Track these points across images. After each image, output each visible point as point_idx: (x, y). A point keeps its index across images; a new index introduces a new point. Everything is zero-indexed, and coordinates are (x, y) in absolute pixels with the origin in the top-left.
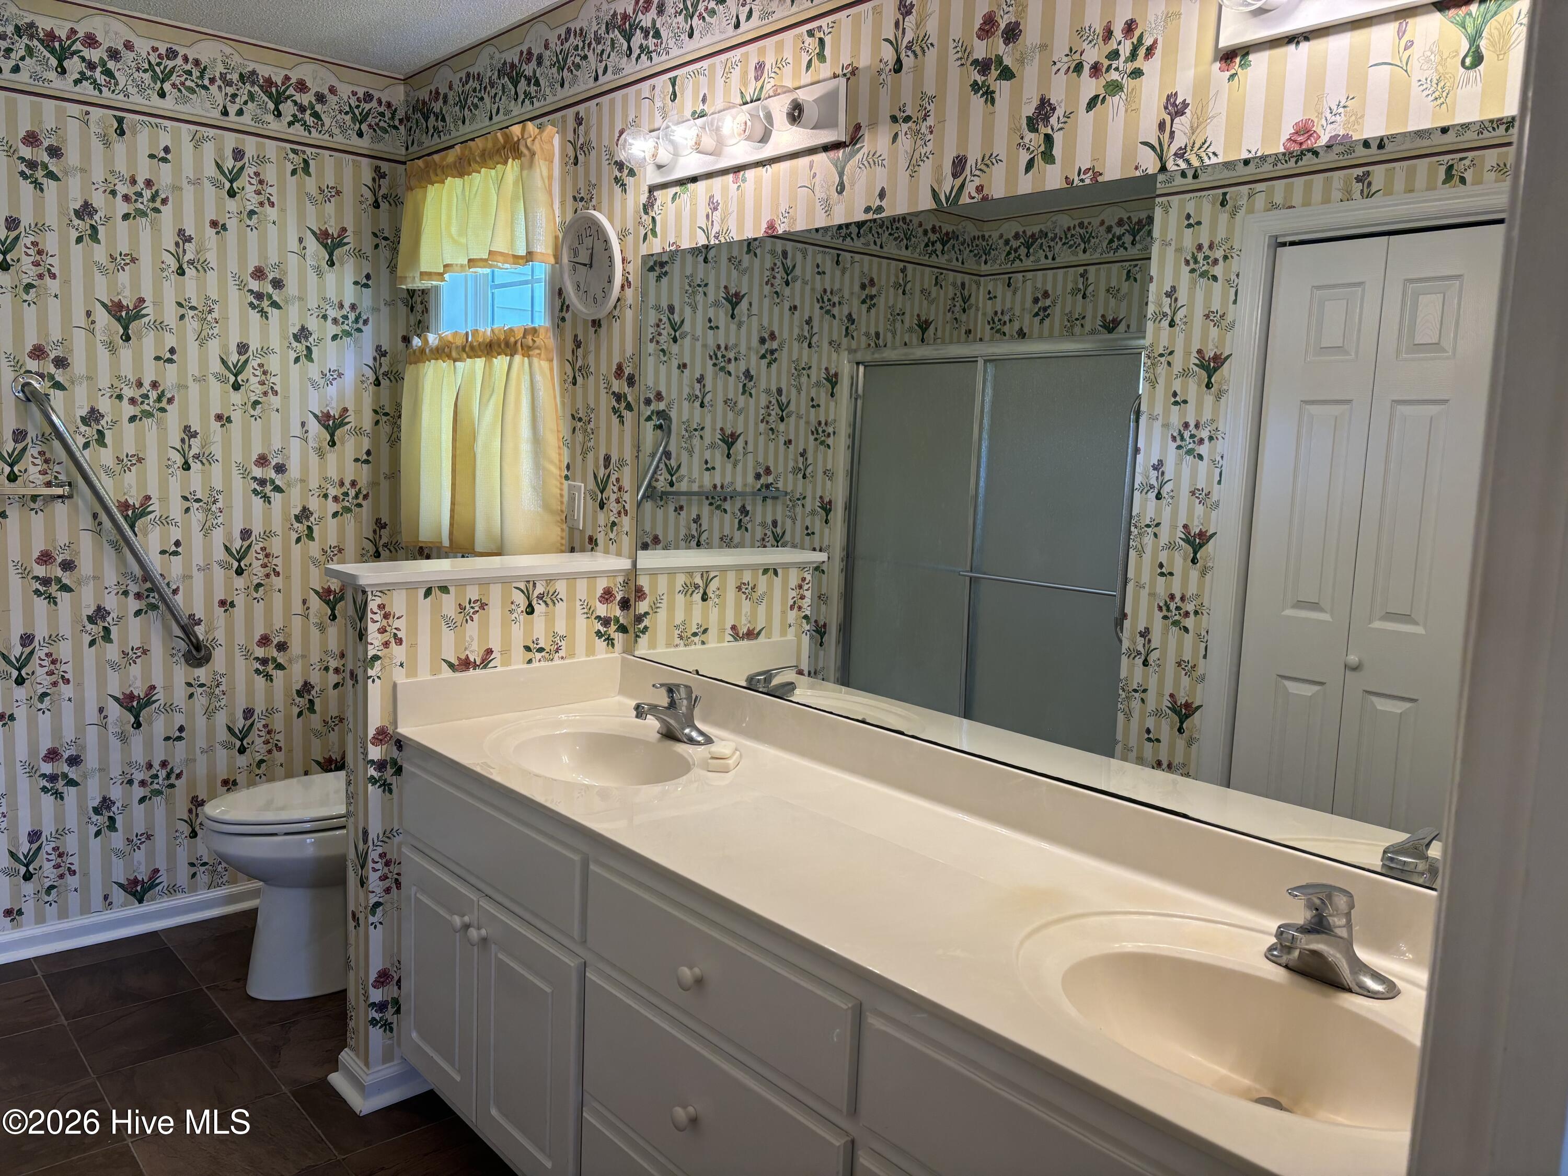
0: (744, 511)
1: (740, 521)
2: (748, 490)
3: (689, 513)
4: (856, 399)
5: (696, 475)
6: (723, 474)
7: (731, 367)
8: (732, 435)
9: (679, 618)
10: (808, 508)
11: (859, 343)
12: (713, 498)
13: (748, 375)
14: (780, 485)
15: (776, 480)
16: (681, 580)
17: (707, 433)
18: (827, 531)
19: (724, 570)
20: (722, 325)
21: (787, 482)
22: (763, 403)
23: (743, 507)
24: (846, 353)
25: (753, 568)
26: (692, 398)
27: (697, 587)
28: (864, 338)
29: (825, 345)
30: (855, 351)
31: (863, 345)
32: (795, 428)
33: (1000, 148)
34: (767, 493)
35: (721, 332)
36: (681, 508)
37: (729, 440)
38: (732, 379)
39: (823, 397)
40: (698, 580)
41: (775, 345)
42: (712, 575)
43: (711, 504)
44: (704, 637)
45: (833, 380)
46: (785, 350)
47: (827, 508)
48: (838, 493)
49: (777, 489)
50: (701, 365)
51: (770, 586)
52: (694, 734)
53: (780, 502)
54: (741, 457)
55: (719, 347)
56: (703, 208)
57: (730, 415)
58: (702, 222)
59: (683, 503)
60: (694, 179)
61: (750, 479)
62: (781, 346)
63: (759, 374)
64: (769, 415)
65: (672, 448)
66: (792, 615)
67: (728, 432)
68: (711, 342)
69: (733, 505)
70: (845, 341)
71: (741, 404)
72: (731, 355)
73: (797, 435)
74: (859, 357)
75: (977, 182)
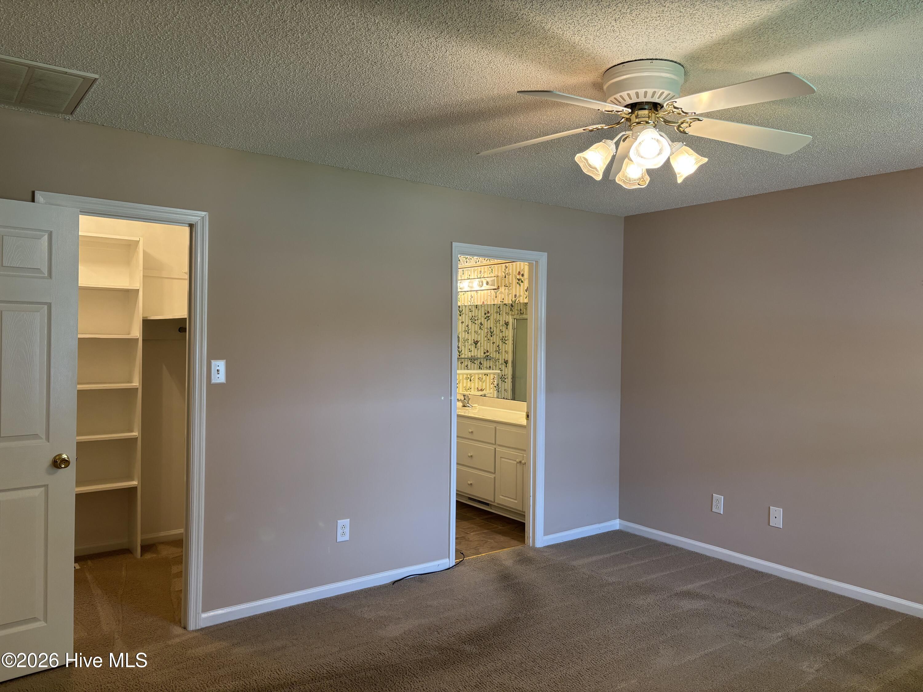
0: (481, 363)
1: (480, 366)
2: (482, 357)
3: (465, 364)
4: (514, 329)
5: (466, 353)
6: (474, 353)
7: (476, 322)
8: (477, 341)
9: (465, 385)
10: (500, 363)
11: (515, 313)
12: (471, 360)
13: (481, 324)
14: (491, 356)
15: (490, 354)
16: (465, 376)
17: (469, 341)
18: (506, 369)
19: (475, 374)
20: (473, 310)
21: (493, 355)
22: (486, 332)
23: (480, 362)
24: (511, 316)
25: (482, 374)
26: (465, 331)
27: (469, 378)
28: (516, 311)
29: (504, 313)
30: (514, 315)
31: (516, 313)
32: (496, 339)
33: (522, 294)
34: (487, 358)
35: (473, 312)
36: (462, 362)
37: (476, 343)
38: (476, 325)
39: (504, 329)
40: (469, 376)
41: (489, 315)
42: (472, 375)
43: (471, 361)
44: (470, 390)
45: (507, 324)
46: (492, 316)
47: (506, 362)
48: (510, 358)
49: (490, 357)
50: (468, 322)
51: (486, 378)
52: (469, 405)
53: (491, 361)
54: (479, 348)
55: (473, 316)
56: (470, 297)
57: (476, 335)
58: (469, 300)
59: (463, 361)
60: (468, 291)
61: (482, 354)
62: (491, 315)
63: (484, 324)
64: (488, 335)
65: (460, 345)
66: (492, 386)
67: (476, 340)
68: (470, 315)
69: (477, 362)
70: (510, 312)
71: (479, 332)
72: (476, 318)
73: (496, 341)
74: (515, 317)
75: (518, 299)
